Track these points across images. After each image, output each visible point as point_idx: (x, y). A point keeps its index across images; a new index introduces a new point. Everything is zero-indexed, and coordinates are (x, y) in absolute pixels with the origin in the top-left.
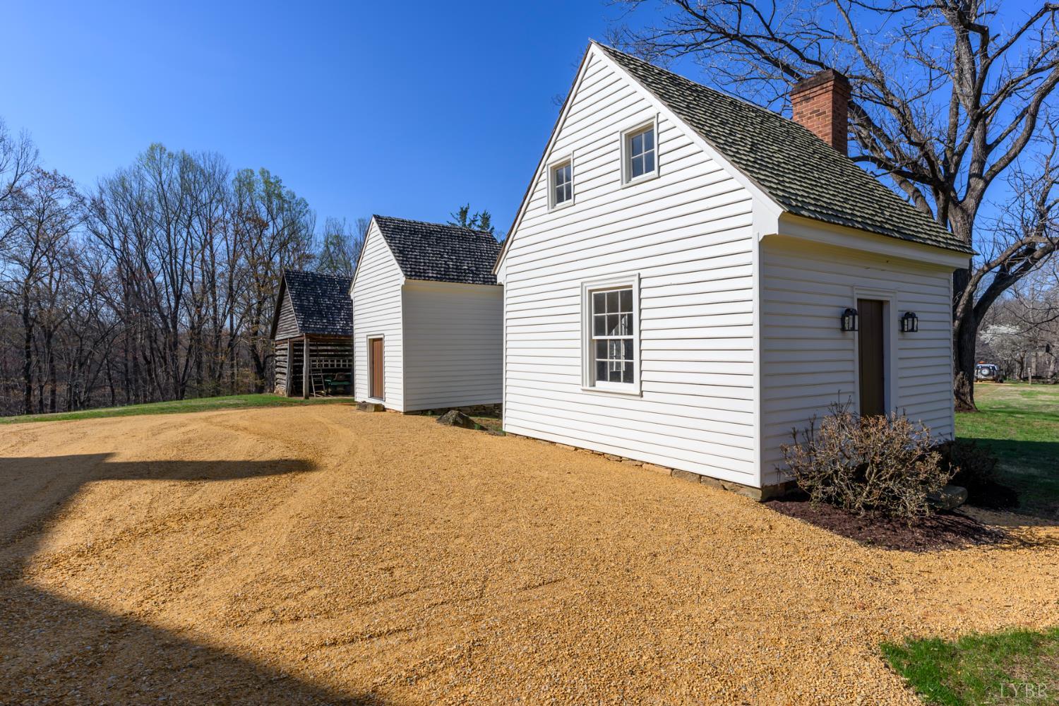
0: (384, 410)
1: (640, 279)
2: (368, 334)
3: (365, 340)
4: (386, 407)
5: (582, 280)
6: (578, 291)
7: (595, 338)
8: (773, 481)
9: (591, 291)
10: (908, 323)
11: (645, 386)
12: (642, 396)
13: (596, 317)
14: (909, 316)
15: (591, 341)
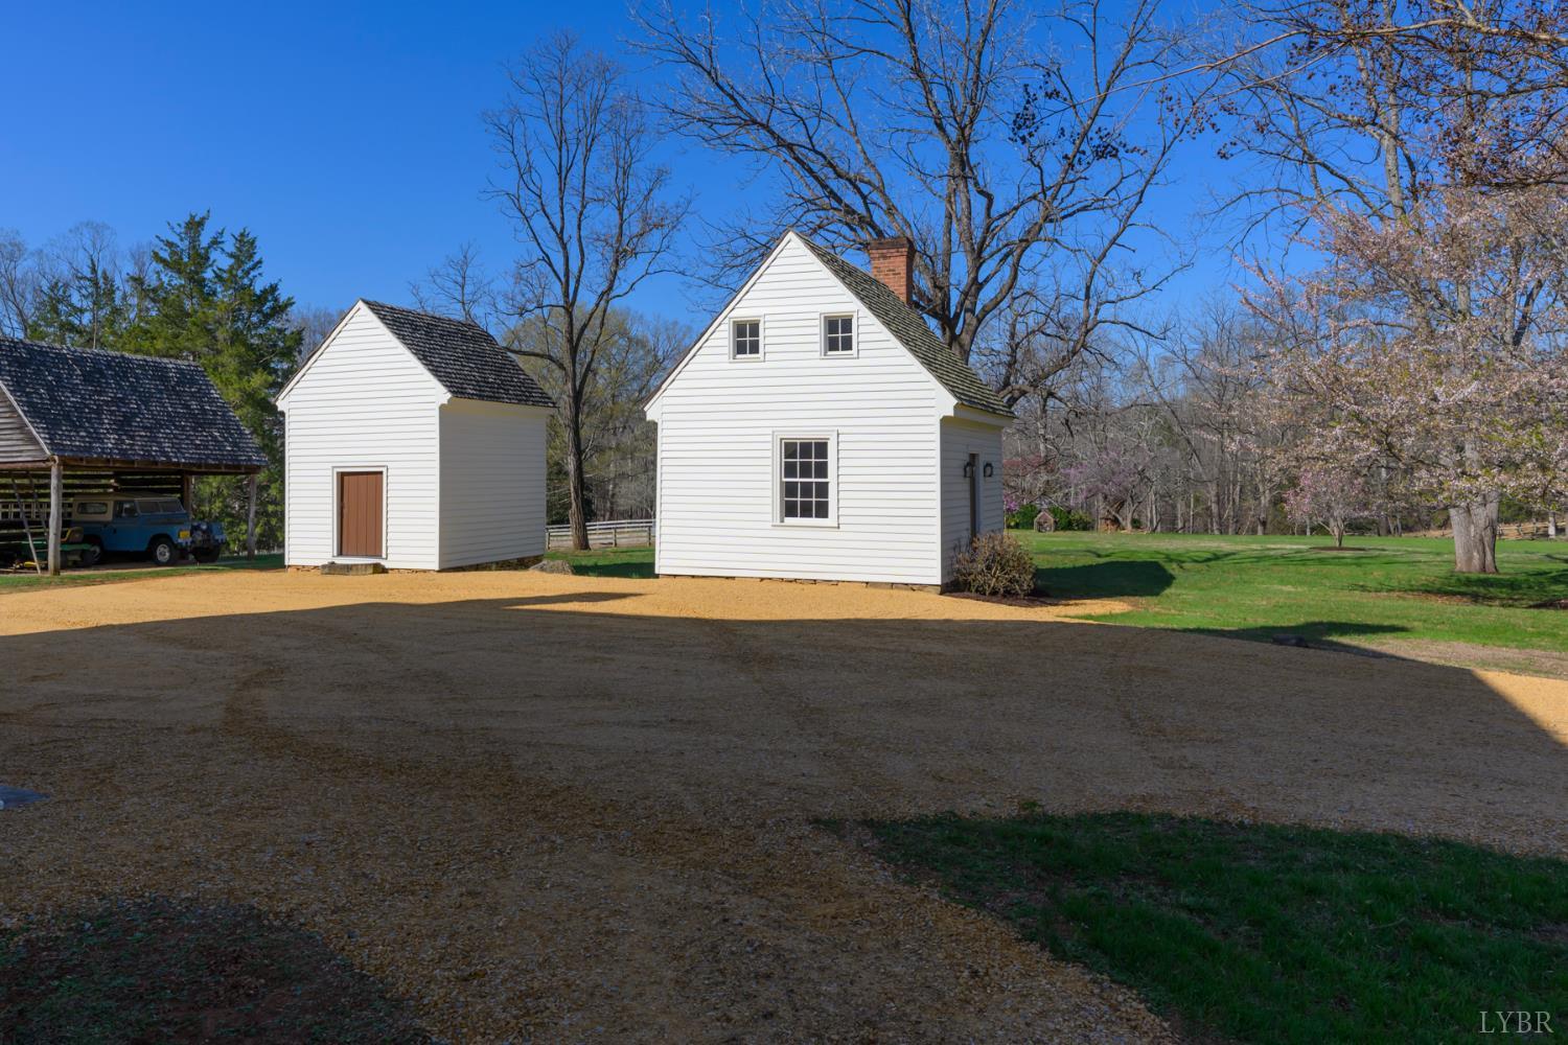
0: (384, 571)
1: (838, 434)
2: (335, 465)
3: (330, 473)
4: (387, 567)
5: (775, 429)
6: (769, 438)
7: (785, 480)
8: (947, 581)
9: (781, 439)
10: (989, 469)
11: (842, 520)
12: (839, 527)
13: (786, 462)
14: (988, 465)
15: (781, 482)
